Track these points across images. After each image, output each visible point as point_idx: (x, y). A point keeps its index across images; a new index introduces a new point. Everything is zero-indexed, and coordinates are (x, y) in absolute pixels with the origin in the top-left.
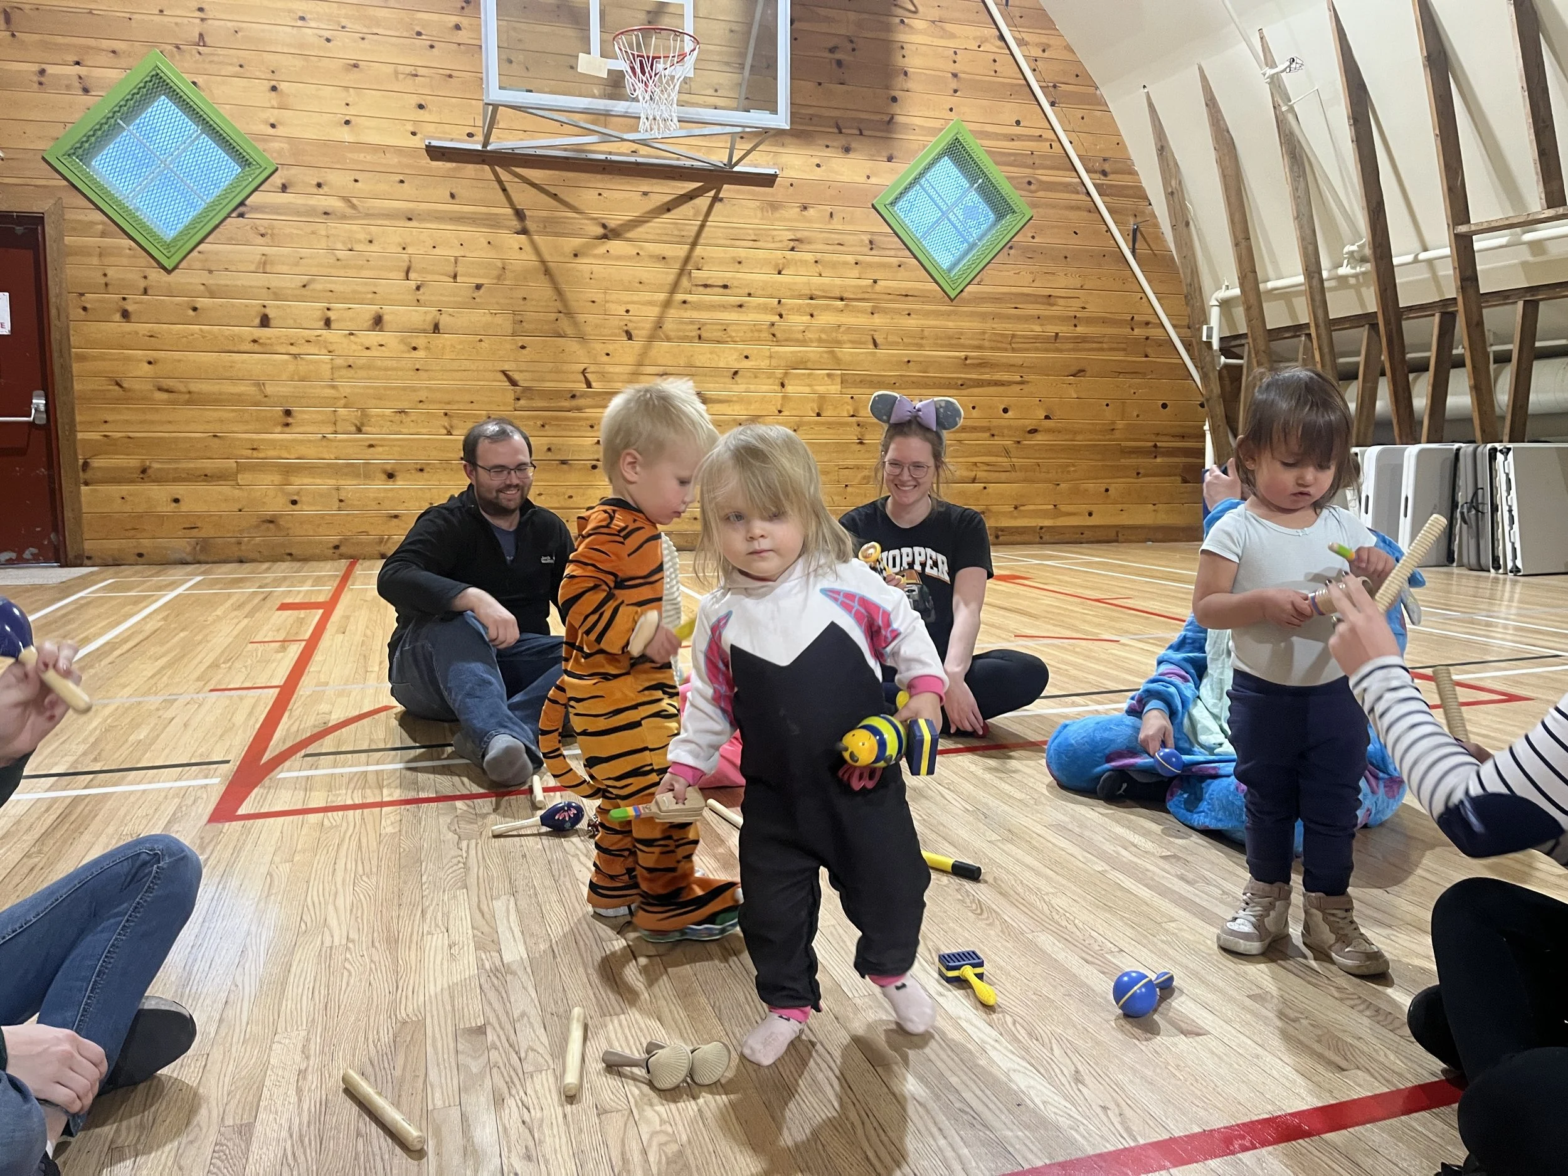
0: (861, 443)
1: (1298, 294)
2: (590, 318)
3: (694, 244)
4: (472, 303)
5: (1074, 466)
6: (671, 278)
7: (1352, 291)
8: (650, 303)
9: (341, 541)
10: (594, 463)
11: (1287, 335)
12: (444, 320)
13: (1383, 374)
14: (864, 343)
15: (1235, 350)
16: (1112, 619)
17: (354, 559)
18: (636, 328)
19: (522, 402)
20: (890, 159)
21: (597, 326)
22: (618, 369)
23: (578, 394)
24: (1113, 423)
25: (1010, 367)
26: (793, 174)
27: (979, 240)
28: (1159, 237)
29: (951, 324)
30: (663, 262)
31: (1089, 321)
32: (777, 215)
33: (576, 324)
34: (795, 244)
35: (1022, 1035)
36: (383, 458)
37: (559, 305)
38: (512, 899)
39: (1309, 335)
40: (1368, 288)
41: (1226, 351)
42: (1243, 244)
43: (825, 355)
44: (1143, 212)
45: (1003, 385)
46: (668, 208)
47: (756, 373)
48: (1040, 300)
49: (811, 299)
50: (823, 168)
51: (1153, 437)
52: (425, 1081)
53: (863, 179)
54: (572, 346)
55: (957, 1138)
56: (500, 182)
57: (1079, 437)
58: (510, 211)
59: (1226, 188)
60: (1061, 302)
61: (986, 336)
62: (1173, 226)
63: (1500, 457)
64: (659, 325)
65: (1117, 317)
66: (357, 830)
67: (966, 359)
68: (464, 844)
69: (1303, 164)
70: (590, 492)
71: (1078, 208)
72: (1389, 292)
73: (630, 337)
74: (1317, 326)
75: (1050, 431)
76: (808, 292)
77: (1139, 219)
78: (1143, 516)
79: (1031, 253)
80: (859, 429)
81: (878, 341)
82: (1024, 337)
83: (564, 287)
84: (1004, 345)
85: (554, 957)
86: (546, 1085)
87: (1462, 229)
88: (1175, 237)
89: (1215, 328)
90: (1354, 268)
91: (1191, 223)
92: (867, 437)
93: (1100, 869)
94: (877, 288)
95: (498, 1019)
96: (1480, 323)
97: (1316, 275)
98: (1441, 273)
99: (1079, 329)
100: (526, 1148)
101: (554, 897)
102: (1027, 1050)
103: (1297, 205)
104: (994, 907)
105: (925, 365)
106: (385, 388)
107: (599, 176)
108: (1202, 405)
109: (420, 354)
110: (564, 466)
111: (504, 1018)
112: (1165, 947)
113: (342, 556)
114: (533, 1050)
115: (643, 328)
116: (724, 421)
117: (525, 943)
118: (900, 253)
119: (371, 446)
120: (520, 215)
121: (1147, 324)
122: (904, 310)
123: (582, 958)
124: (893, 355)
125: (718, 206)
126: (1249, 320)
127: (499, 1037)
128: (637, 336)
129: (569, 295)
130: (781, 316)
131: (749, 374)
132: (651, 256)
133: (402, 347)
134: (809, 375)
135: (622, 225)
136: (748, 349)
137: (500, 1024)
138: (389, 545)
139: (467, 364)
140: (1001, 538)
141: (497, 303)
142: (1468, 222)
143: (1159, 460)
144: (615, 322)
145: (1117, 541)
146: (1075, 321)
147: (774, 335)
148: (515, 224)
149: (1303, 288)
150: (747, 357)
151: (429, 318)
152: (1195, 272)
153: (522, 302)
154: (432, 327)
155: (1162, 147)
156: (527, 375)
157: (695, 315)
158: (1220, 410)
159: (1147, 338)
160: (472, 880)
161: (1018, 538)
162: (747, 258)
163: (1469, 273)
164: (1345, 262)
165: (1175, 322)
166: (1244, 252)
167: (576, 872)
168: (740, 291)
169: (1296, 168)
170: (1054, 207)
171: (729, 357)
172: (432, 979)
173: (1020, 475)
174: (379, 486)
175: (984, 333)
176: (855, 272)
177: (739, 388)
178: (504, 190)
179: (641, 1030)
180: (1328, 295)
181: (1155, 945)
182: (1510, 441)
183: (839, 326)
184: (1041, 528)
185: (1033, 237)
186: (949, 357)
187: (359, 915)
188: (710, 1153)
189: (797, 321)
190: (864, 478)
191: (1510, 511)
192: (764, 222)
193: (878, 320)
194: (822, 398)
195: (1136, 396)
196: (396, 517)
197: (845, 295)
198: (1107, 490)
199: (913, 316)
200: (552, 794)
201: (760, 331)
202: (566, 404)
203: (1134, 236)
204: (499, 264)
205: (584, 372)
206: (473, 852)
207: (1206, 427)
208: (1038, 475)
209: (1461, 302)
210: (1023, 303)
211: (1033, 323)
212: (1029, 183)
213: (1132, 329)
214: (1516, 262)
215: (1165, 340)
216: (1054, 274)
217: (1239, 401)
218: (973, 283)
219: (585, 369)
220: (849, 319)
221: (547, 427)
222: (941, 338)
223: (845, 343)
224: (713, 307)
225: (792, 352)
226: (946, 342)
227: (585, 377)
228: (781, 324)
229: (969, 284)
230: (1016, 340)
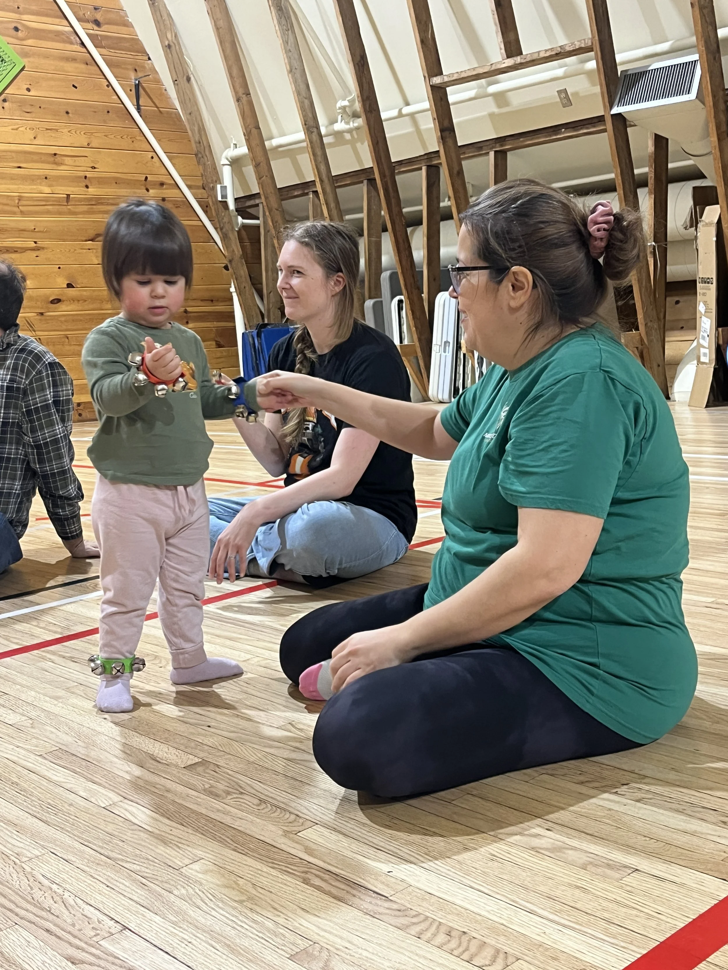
1: (301, 150)
7: (349, 146)
11: (296, 193)
13: (385, 230)
15: (250, 210)
25: (21, 232)
28: (163, 94)
31: (102, 181)
39: (316, 193)
40: (362, 144)
41: (242, 212)
42: (244, 99)
44: (144, 67)
45: (16, 252)
48: (44, 158)
59: (221, 42)
60: (68, 160)
62: (175, 82)
65: (129, 177)
69: (289, 17)
71: (74, 60)
72: (381, 144)
74: (321, 181)
75: (73, 300)
77: (140, 74)
79: (28, 107)
82: (33, 199)
84: (11, 208)
87: (437, 80)
88: (178, 92)
89: (228, 188)
90: (347, 123)
91: (192, 79)
96: (461, 175)
97: (315, 130)
98: (423, 127)
99: (91, 190)
103: (289, 58)
108: (226, 268)
121: (162, 184)
126: (259, 178)
142: (441, 73)
149: (304, 144)
152: (202, 130)
158: (244, 271)
159: (164, 200)
163: (446, 123)
164: (339, 118)
165: (189, 183)
166: (247, 108)
169: (284, 22)
170: (47, 57)
180: (328, 151)
185: (28, 90)
203: (137, 92)
207: (232, 289)
208: (68, 348)
209: (442, 153)
210: (26, 162)
211: (40, 184)
212: (16, 29)
213: (148, 190)
214: (485, 113)
215: (182, 201)
216: (57, 130)
217: (260, 263)
230: (22, 203)
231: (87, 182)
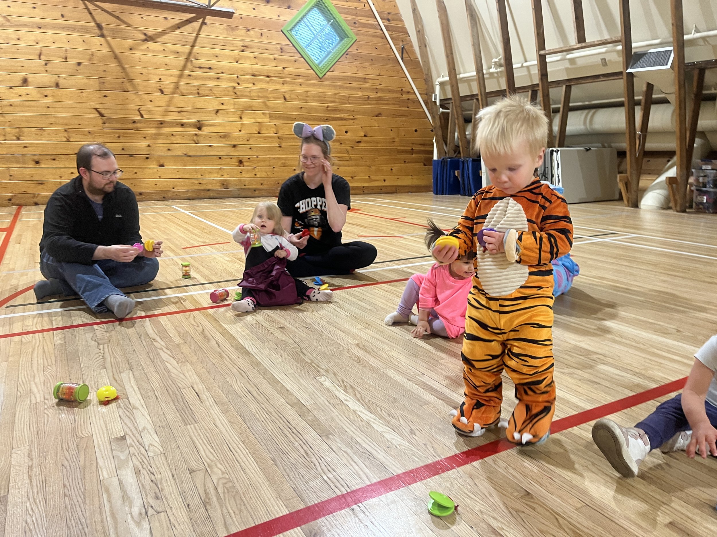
0: (280, 147)
1: (473, 80)
2: (140, 82)
3: (193, 46)
4: (76, 73)
5: (377, 158)
6: (182, 63)
7: (495, 80)
8: (172, 75)
9: (12, 196)
10: (148, 156)
11: (468, 99)
12: (61, 81)
14: (279, 98)
15: (446, 105)
16: (399, 227)
17: (20, 206)
18: (165, 88)
19: (107, 125)
20: (289, 8)
21: (145, 86)
22: (158, 109)
23: (136, 121)
25: (348, 111)
26: (242, 13)
27: (333, 50)
28: (413, 52)
29: (320, 90)
30: (177, 55)
31: (383, 91)
32: (235, 33)
33: (133, 85)
34: (244, 48)
35: (385, 415)
36: (32, 153)
37: (123, 75)
38: (131, 372)
39: (477, 99)
40: (502, 78)
41: (442, 106)
42: (450, 56)
43: (261, 104)
44: (406, 40)
45: (345, 120)
46: (178, 26)
48: (360, 80)
49: (253, 76)
50: (256, 10)
51: (411, 145)
52: (97, 466)
53: (276, 17)
54: (132, 96)
55: (363, 466)
56: (88, 9)
57: (380, 145)
58: (94, 25)
59: (443, 31)
60: (370, 81)
61: (337, 97)
62: (420, 47)
63: (555, 153)
64: (177, 87)
65: (395, 89)
66: (41, 343)
67: (328, 107)
68: (101, 347)
69: (476, 20)
70: (146, 170)
71: (377, 36)
72: (511, 80)
73: (162, 92)
74: (481, 95)
75: (366, 142)
76: (251, 72)
77: (405, 43)
78: (407, 181)
79: (356, 57)
80: (279, 140)
81: (287, 97)
82: (354, 97)
83: (126, 66)
84: (345, 101)
85: (157, 399)
86: (161, 462)
87: (542, 52)
88: (420, 52)
89: (437, 95)
90: (496, 69)
91: (427, 46)
92: (283, 144)
93: (409, 338)
94: (285, 71)
95: (131, 431)
96: (548, 95)
97: (481, 72)
98: (532, 72)
99: (379, 94)
100: (155, 493)
101: (152, 369)
102: (389, 423)
103: (473, 39)
104: (365, 358)
105: (310, 109)
106: (31, 117)
107: (141, 8)
108: (432, 131)
109: (49, 99)
110: (132, 158)
111: (134, 431)
112: (441, 371)
113: (13, 204)
114: (152, 445)
115: (169, 88)
116: (211, 135)
117: (141, 393)
118: (296, 55)
119: (25, 147)
120: (99, 27)
121: (408, 92)
122: (298, 83)
123: (171, 398)
124: (293, 104)
125: (204, 27)
126: (453, 92)
127: (133, 440)
128: (166, 92)
129: (129, 70)
130: (239, 84)
131: (224, 112)
132: (171, 51)
133: (39, 95)
134: (254, 113)
135: (154, 35)
136: (223, 100)
137: (133, 434)
138: (39, 198)
139: (75, 105)
141: (90, 73)
142: (544, 49)
143: (414, 156)
144: (153, 85)
145: (396, 193)
146: (377, 90)
147: (235, 93)
148: (97, 31)
149: (475, 77)
150: (222, 104)
151: (53, 80)
152: (429, 69)
153: (103, 73)
154: (54, 85)
155: (415, 9)
156: (109, 111)
157: (195, 82)
158: (440, 133)
159: (408, 99)
160: (108, 364)
162: (220, 54)
163: (544, 72)
164: (493, 66)
165: (420, 92)
166: (451, 61)
167: (162, 357)
168: (218, 71)
169: (472, 22)
170: (366, 35)
171: (213, 104)
172: (93, 415)
173: (353, 162)
174: (31, 168)
175: (336, 95)
176: (274, 64)
177: (219, 119)
178: (90, 14)
179: (206, 430)
180: (486, 81)
181: (436, 370)
182: (559, 147)
183: (267, 90)
184: (363, 187)
185: (357, 50)
186: (320, 106)
187: (49, 386)
188: (248, 485)
189: (247, 86)
190: (282, 163)
191: (558, 177)
192: (229, 36)
193: (286, 87)
194: (260, 125)
195: (403, 126)
196: (42, 184)
197: (270, 74)
198: (392, 169)
199: (302, 86)
200: (144, 319)
201: (228, 91)
202: (131, 126)
203: (402, 51)
204: (90, 53)
205: (139, 110)
206: (106, 350)
207: (434, 141)
209: (540, 85)
210: (353, 81)
211: (358, 91)
212: (355, 23)
213: (402, 95)
214: (563, 67)
215: (417, 101)
216: (367, 68)
217: (448, 129)
218: (331, 70)
219: (139, 108)
220: (272, 87)
221: (121, 138)
222: (316, 97)
223: (270, 98)
224: (204, 78)
225: (245, 102)
226: (318, 99)
227: (140, 112)
228: (239, 88)
229: (328, 71)
230: (350, 99)
231: (377, 91)
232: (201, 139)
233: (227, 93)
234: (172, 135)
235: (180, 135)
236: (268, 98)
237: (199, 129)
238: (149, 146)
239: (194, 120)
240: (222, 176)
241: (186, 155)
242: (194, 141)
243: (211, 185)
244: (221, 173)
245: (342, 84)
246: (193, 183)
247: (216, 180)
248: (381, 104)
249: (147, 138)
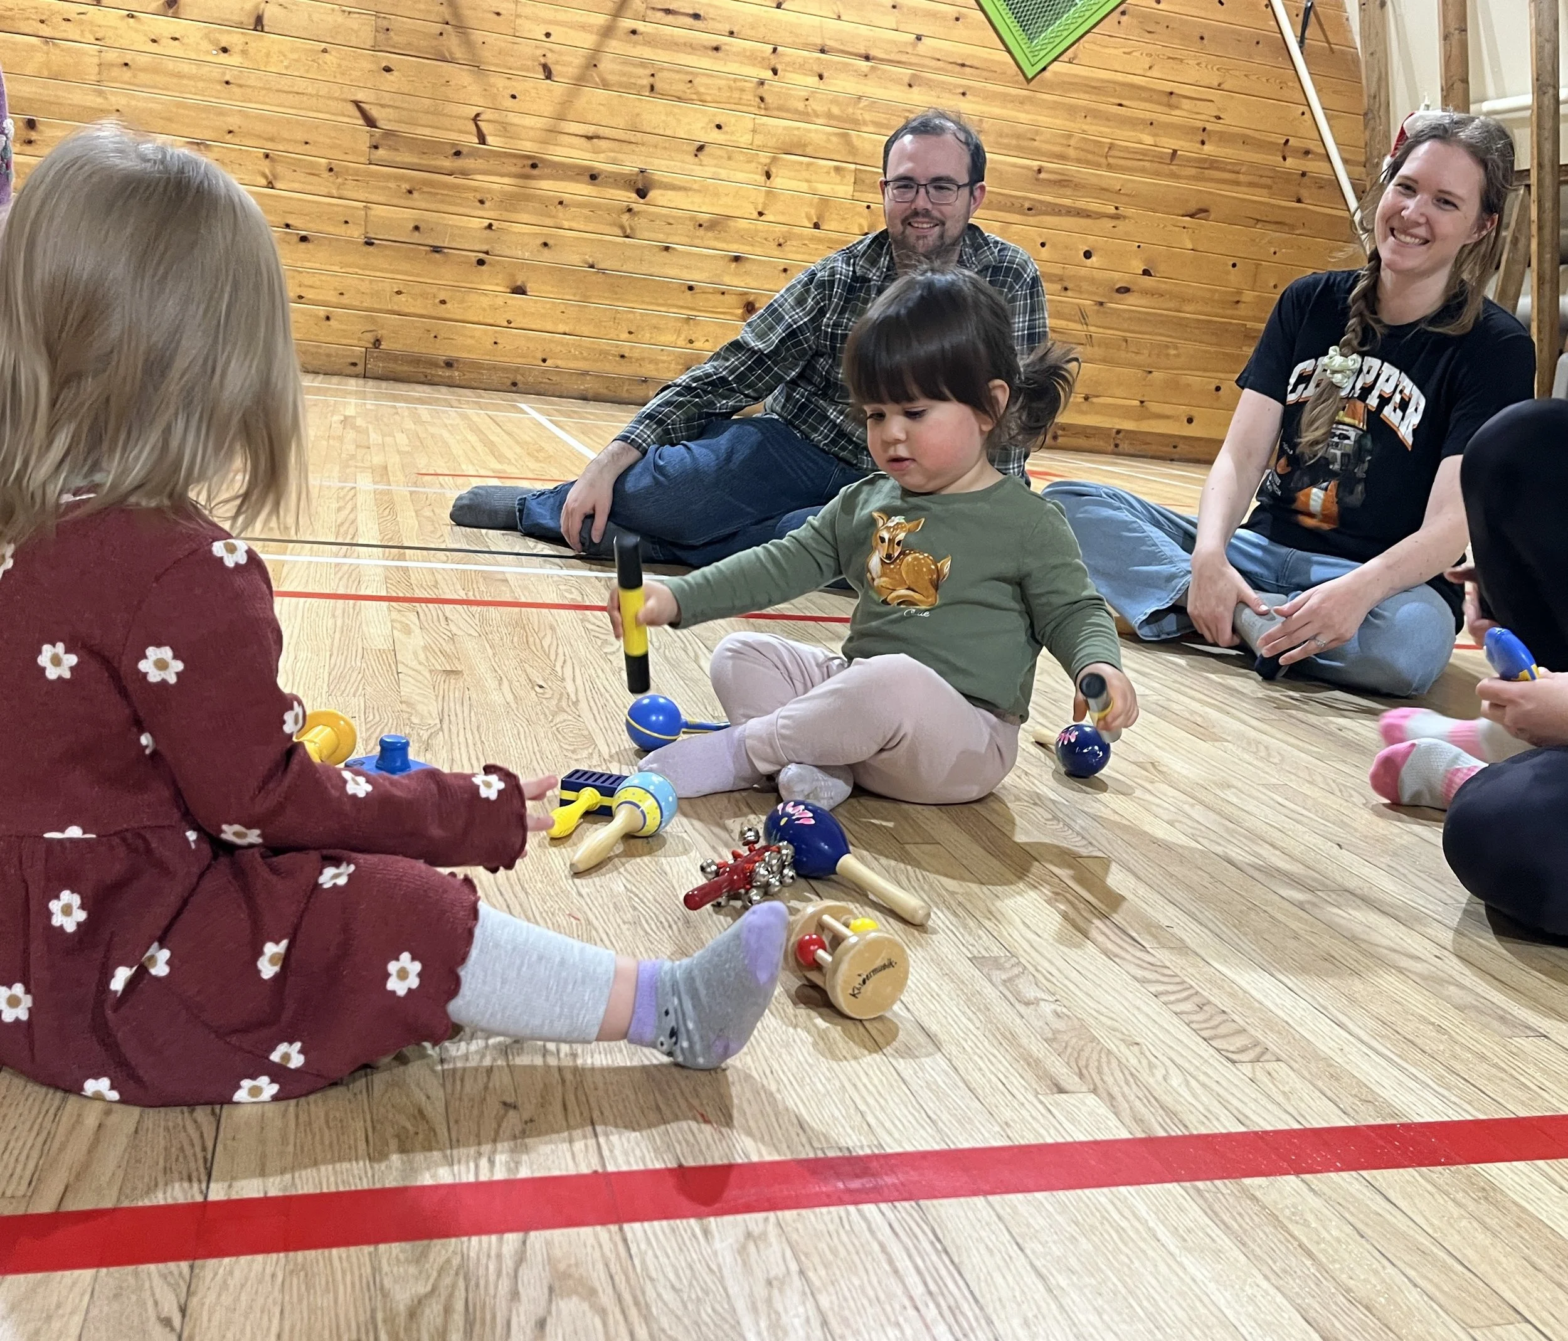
2: (491, 38)
5: (1176, 348)
8: (583, 27)
10: (482, 256)
12: (271, 13)
18: (557, 63)
19: (380, 154)
21: (501, 52)
22: (529, 121)
23: (465, 151)
24: (1239, 292)
25: (1103, 191)
28: (1342, 24)
29: (1023, 117)
31: (1225, 138)
33: (469, 45)
37: (446, 12)
39: (1527, 189)
42: (1459, 38)
43: (834, 139)
45: (1088, 216)
47: (731, 151)
48: (1156, 96)
49: (823, 51)
54: (462, 76)
57: (1189, 308)
60: (1186, 104)
61: (1072, 142)
64: (592, 64)
65: (1263, 136)
67: (1039, 171)
70: (473, 297)
73: (548, 74)
74: (1540, 166)
75: (1146, 292)
76: (819, 41)
79: (1152, 25)
82: (1127, 149)
84: (1097, 158)
88: (1362, 21)
94: (921, 48)
97: (1551, 90)
99: (1207, 148)
109: (233, 59)
110: (437, 255)
115: (570, 64)
116: (674, 217)
121: (1307, 152)
122: (956, 86)
128: (560, 75)
130: (775, 72)
131: (719, 152)
133: (207, 46)
134: (809, 165)
136: (722, 115)
139: (302, 84)
140: (1060, 440)
144: (528, 49)
146: (1203, 135)
147: (762, 99)
149: (1529, 113)
150: (719, 127)
151: (249, 6)
152: (1384, 80)
154: (250, 21)
156: (392, 113)
157: (647, 53)
159: (1304, 174)
161: (1082, 442)
165: (1347, 156)
166: (1455, 51)
168: (718, 27)
171: (693, 124)
173: (1096, 351)
175: (1070, 137)
176: (891, 20)
177: (702, 171)
183: (860, 98)
184: (1118, 432)
185: (1158, 1)
186: (1015, 165)
189: (798, 82)
193: (916, 97)
194: (824, 202)
195: (1276, 258)
197: (872, 53)
198: (1218, 389)
199: (968, 97)
201: (742, 90)
202: (448, 163)
203: (1306, 19)
205: (476, 118)
208: (1123, 354)
210: (1131, 99)
211: (1142, 132)
213: (1284, 159)
215: (1330, 180)
216: (1182, 61)
218: (1064, 58)
219: (478, 115)
220: (873, 89)
221: (416, 195)
222: (1007, 136)
223: (865, 123)
224: (676, 44)
225: (785, 128)
226: (1014, 142)
227: (477, 126)
228: (774, 85)
229: (1055, 60)
230: (1112, 153)
231: (1205, 137)
232: (640, 223)
233: (736, 95)
234: (561, 203)
235: (580, 205)
236: (856, 123)
237: (642, 193)
238: (490, 226)
239: (630, 164)
240: (691, 342)
241: (592, 266)
242: (622, 228)
243: (652, 367)
244: (687, 332)
245: (1093, 105)
246: (601, 352)
247: (670, 353)
248: (1212, 180)
249: (487, 204)
